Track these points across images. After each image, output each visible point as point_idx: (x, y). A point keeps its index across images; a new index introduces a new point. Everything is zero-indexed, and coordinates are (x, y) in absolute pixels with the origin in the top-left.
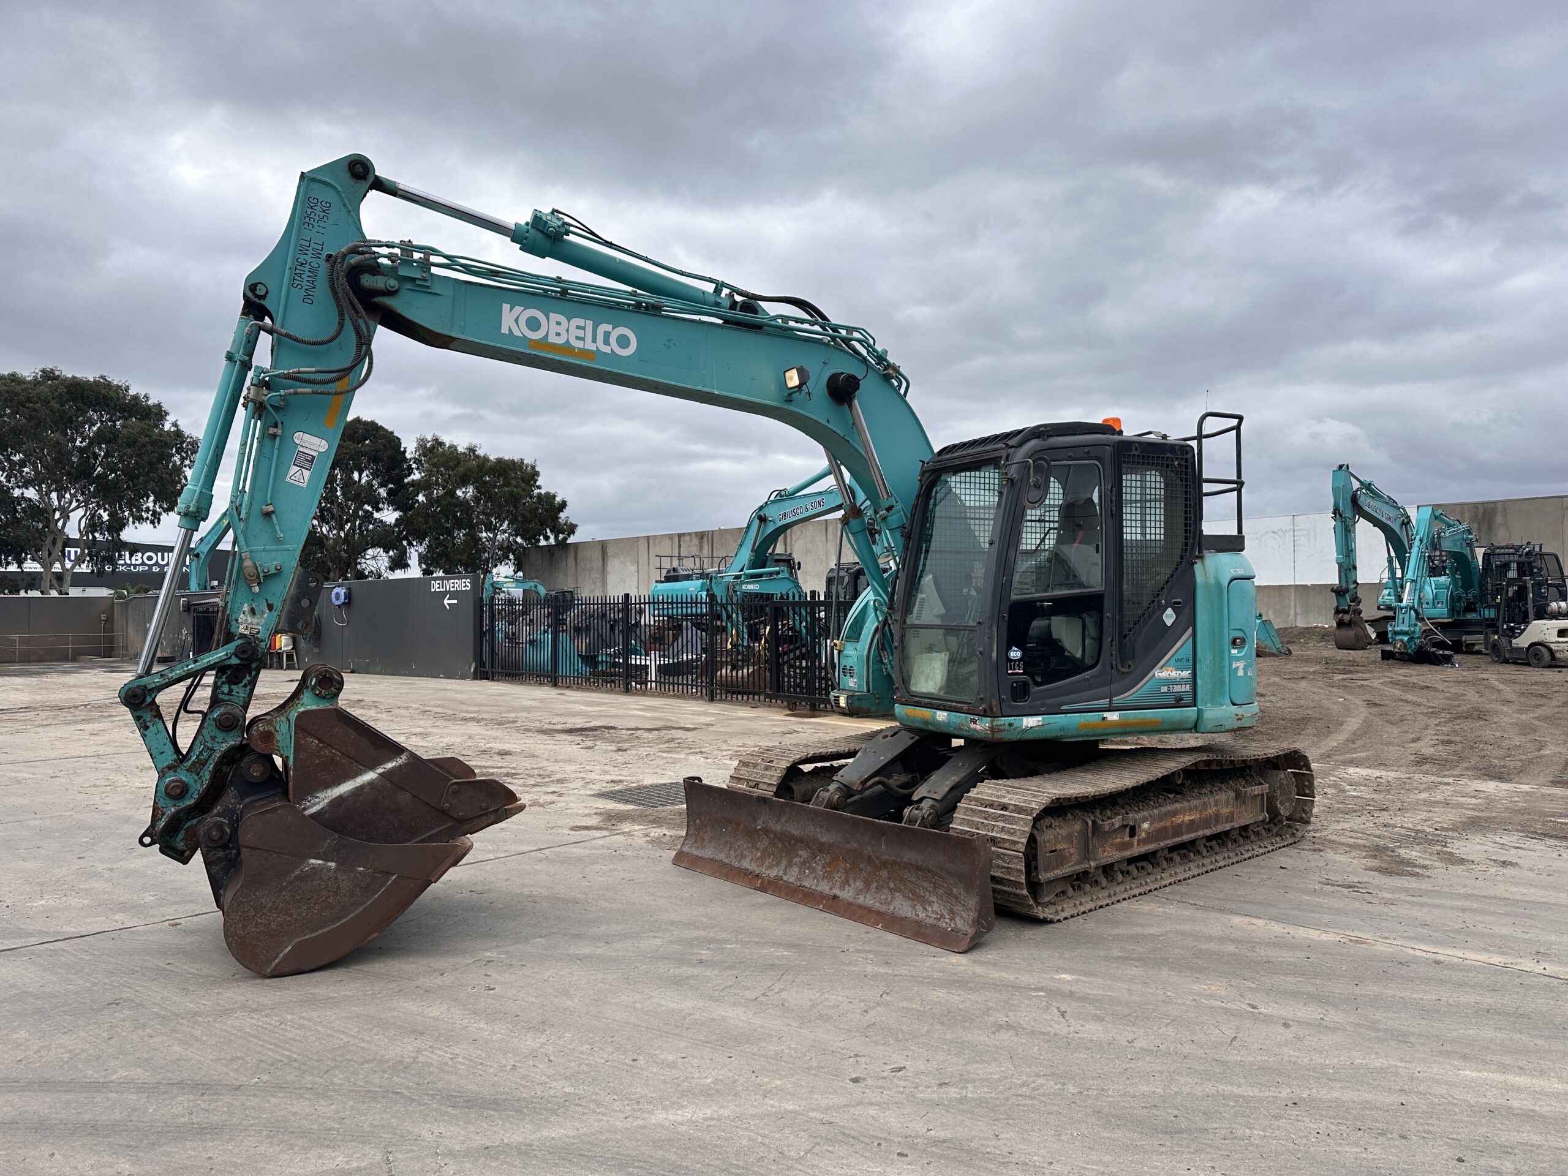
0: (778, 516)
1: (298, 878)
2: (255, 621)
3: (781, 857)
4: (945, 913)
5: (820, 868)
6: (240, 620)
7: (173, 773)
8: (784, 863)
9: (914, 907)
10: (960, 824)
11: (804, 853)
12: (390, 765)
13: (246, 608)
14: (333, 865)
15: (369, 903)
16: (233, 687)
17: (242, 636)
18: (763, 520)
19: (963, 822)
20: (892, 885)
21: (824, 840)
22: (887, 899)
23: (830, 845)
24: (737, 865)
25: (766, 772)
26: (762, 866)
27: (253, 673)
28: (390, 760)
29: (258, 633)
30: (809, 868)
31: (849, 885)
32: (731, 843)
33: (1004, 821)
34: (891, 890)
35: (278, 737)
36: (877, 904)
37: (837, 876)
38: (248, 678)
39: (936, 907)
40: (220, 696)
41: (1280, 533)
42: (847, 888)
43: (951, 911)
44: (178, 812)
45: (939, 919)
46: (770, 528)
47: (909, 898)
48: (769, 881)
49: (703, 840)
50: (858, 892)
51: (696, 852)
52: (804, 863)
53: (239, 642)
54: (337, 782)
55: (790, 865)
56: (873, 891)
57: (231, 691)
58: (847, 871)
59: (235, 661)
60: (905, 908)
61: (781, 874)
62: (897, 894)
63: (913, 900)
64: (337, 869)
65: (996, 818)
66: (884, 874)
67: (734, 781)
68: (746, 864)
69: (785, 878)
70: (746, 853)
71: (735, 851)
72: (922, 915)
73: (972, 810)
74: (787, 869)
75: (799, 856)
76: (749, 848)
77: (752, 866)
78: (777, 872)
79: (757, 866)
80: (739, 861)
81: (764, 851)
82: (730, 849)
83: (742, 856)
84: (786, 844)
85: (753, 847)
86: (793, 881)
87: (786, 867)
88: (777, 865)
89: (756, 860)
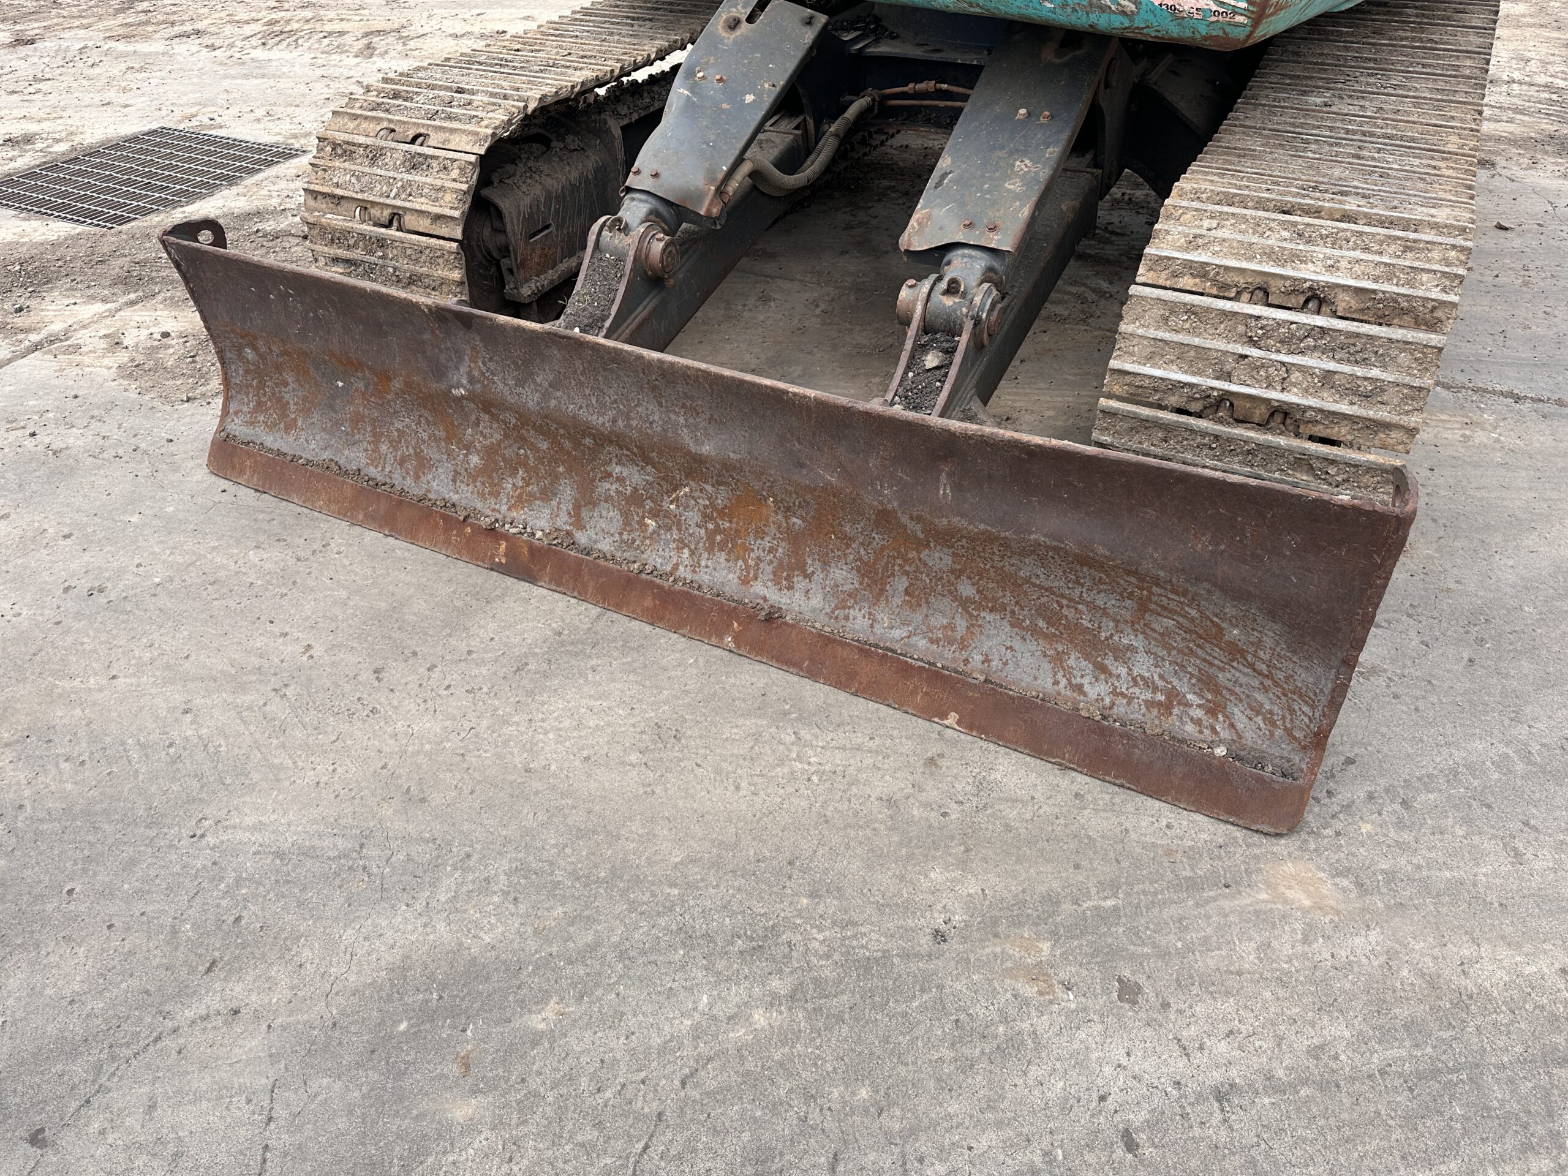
3: (555, 477)
4: (1182, 686)
5: (693, 517)
8: (567, 491)
9: (1058, 660)
10: (1149, 358)
11: (635, 476)
19: (1158, 350)
20: (966, 589)
21: (706, 449)
22: (951, 627)
23: (728, 467)
24: (410, 485)
25: (417, 177)
26: (496, 495)
30: (654, 514)
31: (808, 577)
32: (375, 423)
33: (1330, 351)
34: (964, 603)
36: (922, 643)
37: (759, 548)
39: (1143, 665)
42: (800, 583)
43: (1206, 683)
45: (1166, 708)
47: (1035, 631)
48: (532, 549)
49: (284, 407)
50: (843, 601)
51: (273, 440)
52: (635, 499)
55: (586, 500)
56: (897, 600)
58: (794, 538)
60: (1026, 661)
61: (562, 522)
62: (989, 617)
63: (1050, 637)
65: (1292, 341)
66: (939, 559)
67: (322, 204)
69: (582, 538)
70: (431, 452)
71: (394, 444)
72: (1096, 690)
73: (1191, 310)
74: (585, 513)
75: (620, 480)
76: (437, 440)
77: (464, 496)
78: (555, 515)
79: (482, 495)
80: (417, 478)
81: (490, 453)
82: (377, 438)
83: (423, 465)
84: (567, 445)
85: (449, 439)
86: (605, 545)
87: (577, 507)
88: (547, 494)
89: (473, 477)
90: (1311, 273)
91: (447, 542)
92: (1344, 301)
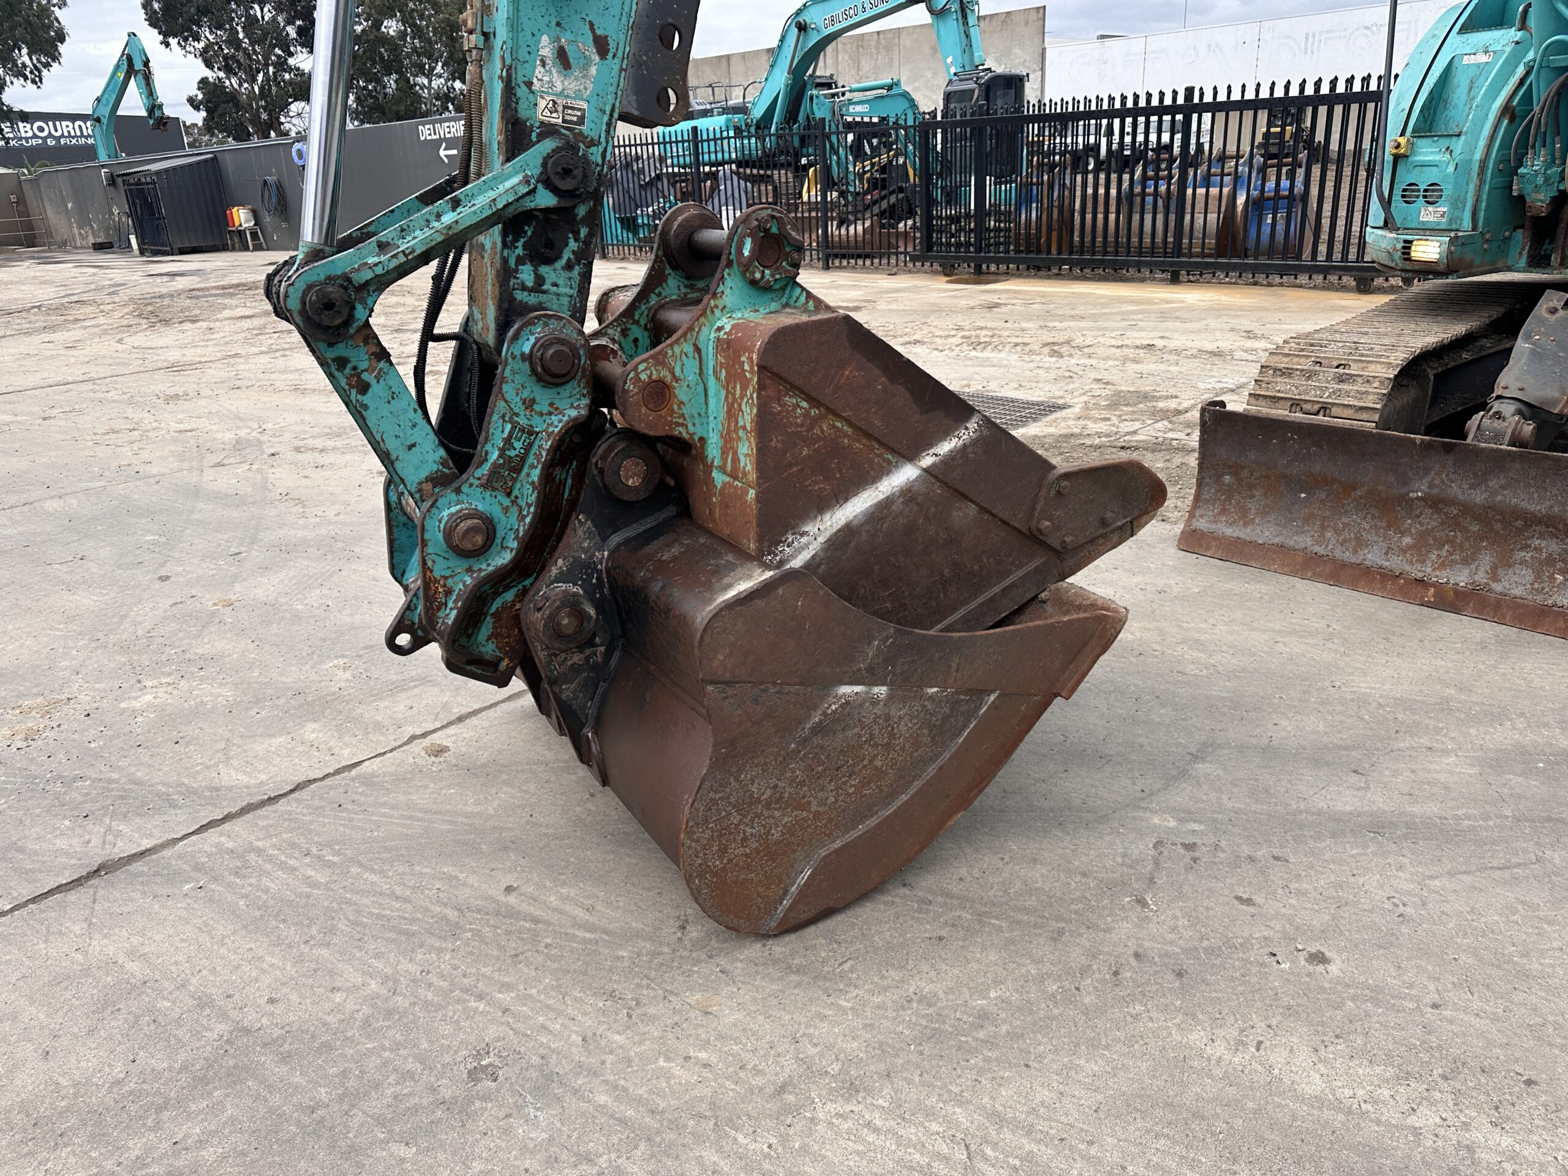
0: (821, 20)
1: (817, 730)
2: (572, 86)
3: (1477, 550)
6: (537, 86)
7: (454, 497)
8: (1486, 561)
11: (1552, 546)
12: (946, 447)
13: (546, 49)
14: (881, 691)
15: (947, 755)
16: (544, 270)
17: (548, 130)
18: (802, 28)
24: (1348, 557)
25: (1345, 387)
26: (1423, 562)
27: (583, 232)
28: (945, 434)
29: (581, 121)
32: (1324, 519)
35: (681, 393)
38: (573, 245)
40: (520, 296)
41: (1374, 28)
44: (480, 584)
46: (813, 39)
48: (1457, 592)
49: (1245, 511)
51: (1229, 532)
52: (1550, 561)
53: (548, 145)
54: (842, 495)
55: (1505, 562)
57: (540, 280)
59: (545, 199)
61: (1481, 577)
64: (890, 697)
67: (1261, 402)
68: (1374, 556)
69: (1497, 587)
70: (1370, 537)
71: (1337, 532)
74: (1500, 572)
75: (1538, 549)
76: (1377, 528)
77: (1396, 563)
78: (1472, 574)
79: (1411, 563)
80: (1355, 552)
81: (1422, 536)
82: (1323, 528)
83: (1360, 543)
84: (1498, 526)
85: (1388, 528)
86: (1518, 591)
87: (1494, 568)
88: (1466, 562)
89: (1403, 551)
91: (1384, 588)
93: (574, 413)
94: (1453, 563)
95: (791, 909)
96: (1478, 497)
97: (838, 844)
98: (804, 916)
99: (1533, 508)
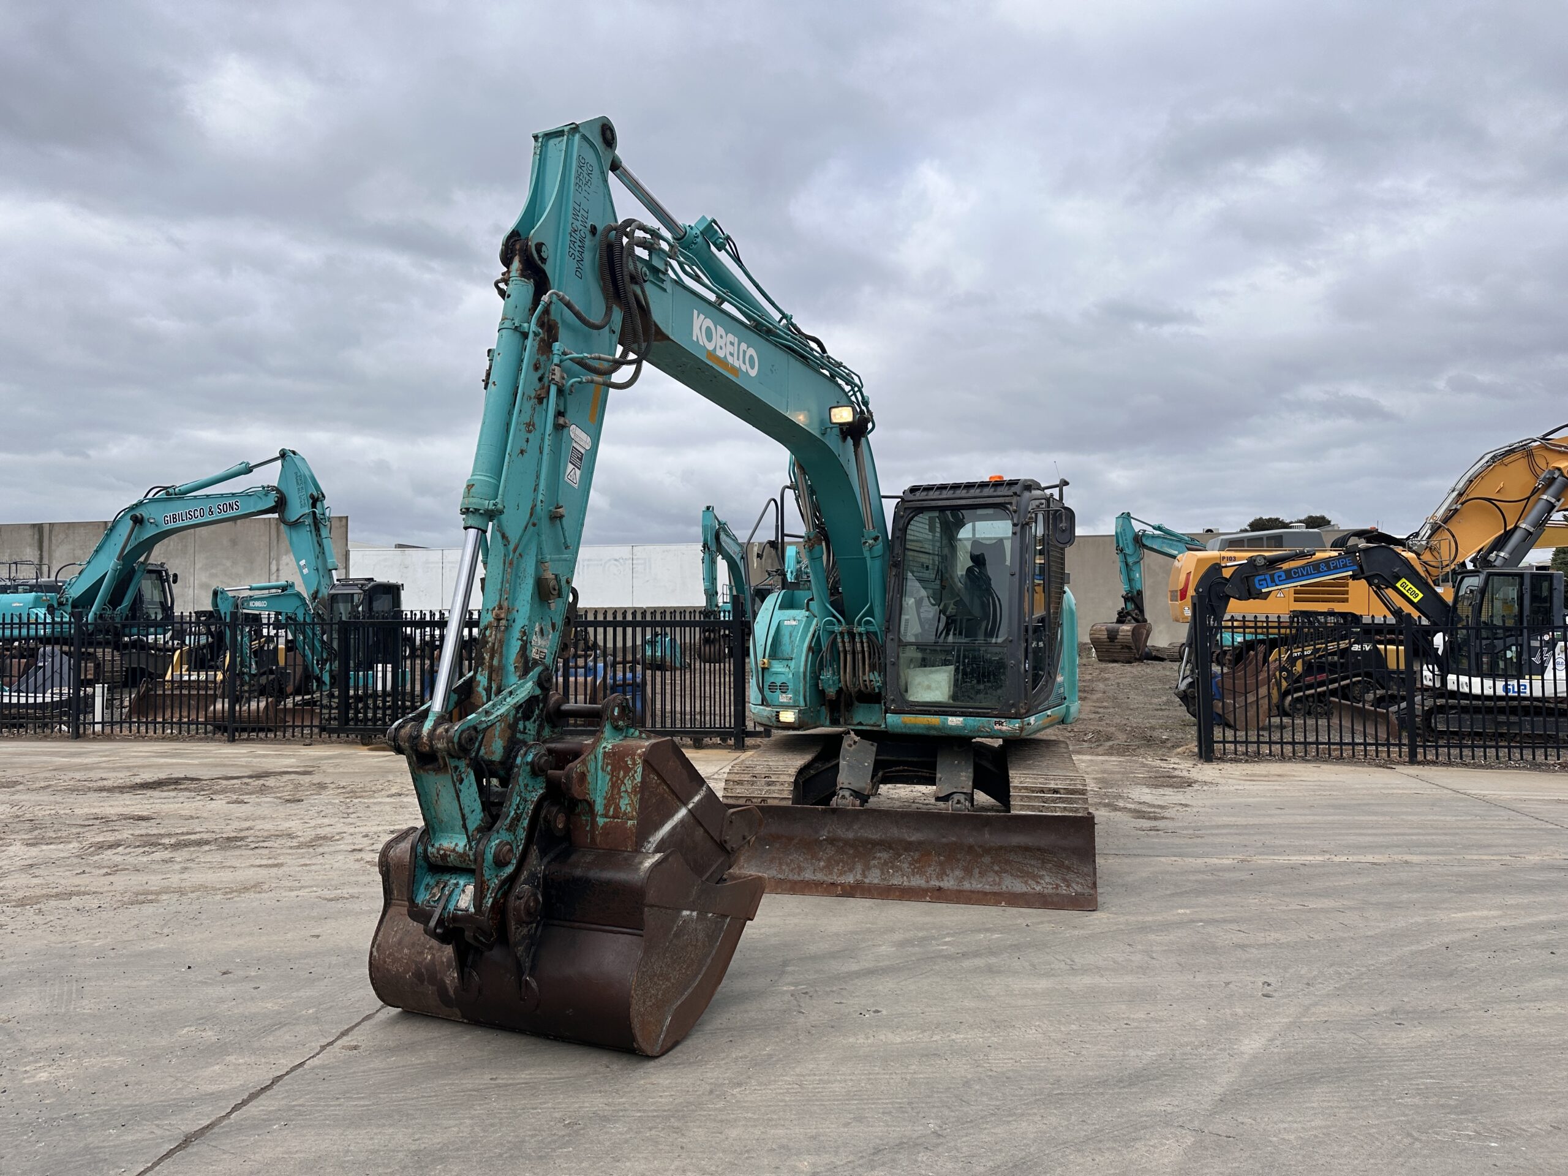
0: (160, 516)
2: (543, 643)
3: (855, 863)
4: (1059, 882)
5: (905, 865)
6: (533, 643)
8: (859, 868)
9: (1026, 883)
10: (1021, 810)
11: (884, 855)
12: (696, 799)
13: (536, 628)
14: (695, 914)
15: (714, 952)
16: (527, 723)
18: (138, 521)
19: (1022, 807)
20: (996, 868)
21: (913, 839)
22: (994, 880)
23: (920, 843)
24: (796, 878)
26: (832, 873)
27: (541, 705)
28: (696, 793)
29: (544, 658)
30: (892, 868)
31: (948, 876)
32: (780, 859)
33: (1063, 802)
34: (996, 872)
35: (589, 778)
36: (988, 887)
37: (930, 870)
38: (537, 712)
39: (1048, 879)
42: (945, 878)
43: (1064, 880)
45: (1057, 888)
46: (149, 532)
47: (1018, 876)
48: (850, 886)
50: (961, 880)
52: (885, 863)
53: (538, 669)
55: (867, 868)
56: (977, 876)
58: (941, 864)
60: (1018, 885)
61: (859, 877)
62: (1004, 875)
63: (1022, 877)
64: (699, 918)
65: (1054, 801)
66: (987, 860)
68: (808, 875)
69: (867, 881)
70: (804, 865)
71: (788, 865)
72: (1038, 888)
73: (1026, 796)
74: (866, 873)
75: (880, 858)
76: (807, 859)
77: (819, 876)
78: (855, 876)
79: (826, 875)
80: (799, 874)
81: (829, 860)
82: (781, 864)
83: (801, 869)
84: (861, 849)
85: (812, 858)
86: (876, 881)
87: (863, 871)
88: (851, 870)
89: (821, 870)
90: (1052, 786)
91: (817, 891)
92: (1062, 791)
93: (542, 792)
94: (845, 872)
95: (664, 1039)
96: (850, 835)
97: (679, 1003)
98: (669, 1044)
99: (874, 837)
